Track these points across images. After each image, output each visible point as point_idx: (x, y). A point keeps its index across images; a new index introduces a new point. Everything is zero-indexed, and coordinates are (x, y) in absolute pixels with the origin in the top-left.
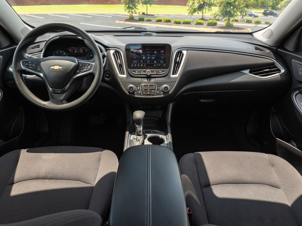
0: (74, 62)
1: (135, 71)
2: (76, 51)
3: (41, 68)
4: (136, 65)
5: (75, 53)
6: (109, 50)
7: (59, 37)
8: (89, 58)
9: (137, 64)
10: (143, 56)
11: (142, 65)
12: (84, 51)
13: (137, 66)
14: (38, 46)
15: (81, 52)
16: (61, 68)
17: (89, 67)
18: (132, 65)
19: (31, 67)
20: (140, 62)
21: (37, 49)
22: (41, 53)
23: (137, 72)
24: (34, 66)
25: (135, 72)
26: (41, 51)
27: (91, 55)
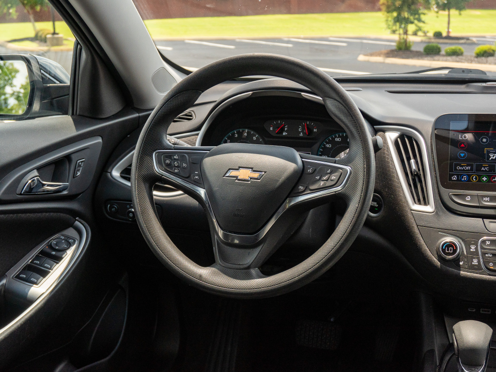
0: (293, 160)
1: (462, 196)
2: (286, 131)
3: (202, 174)
4: (465, 178)
5: (285, 137)
6: (384, 131)
7: (251, 93)
8: (321, 152)
9: (469, 176)
10: (489, 152)
11: (485, 179)
12: (310, 131)
13: (469, 180)
14: (186, 115)
15: (301, 135)
16: (256, 175)
17: (333, 178)
18: (455, 178)
19: (176, 171)
20: (478, 169)
21: (185, 125)
22: (198, 134)
23: (468, 198)
24: (184, 168)
25: (465, 200)
26: (199, 128)
27: (327, 143)
